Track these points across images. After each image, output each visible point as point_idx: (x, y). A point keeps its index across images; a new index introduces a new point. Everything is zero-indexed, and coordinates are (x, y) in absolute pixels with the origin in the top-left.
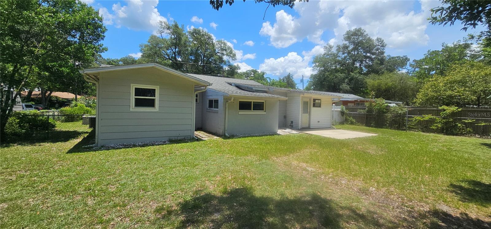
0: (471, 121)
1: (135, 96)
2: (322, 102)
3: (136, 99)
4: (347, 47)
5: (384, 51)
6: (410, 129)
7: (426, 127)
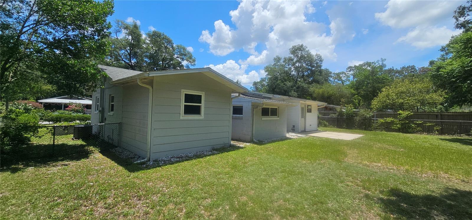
0: (421, 122)
1: (185, 102)
2: (312, 108)
3: (185, 105)
4: (292, 60)
5: (322, 65)
6: (376, 129)
7: (388, 127)
